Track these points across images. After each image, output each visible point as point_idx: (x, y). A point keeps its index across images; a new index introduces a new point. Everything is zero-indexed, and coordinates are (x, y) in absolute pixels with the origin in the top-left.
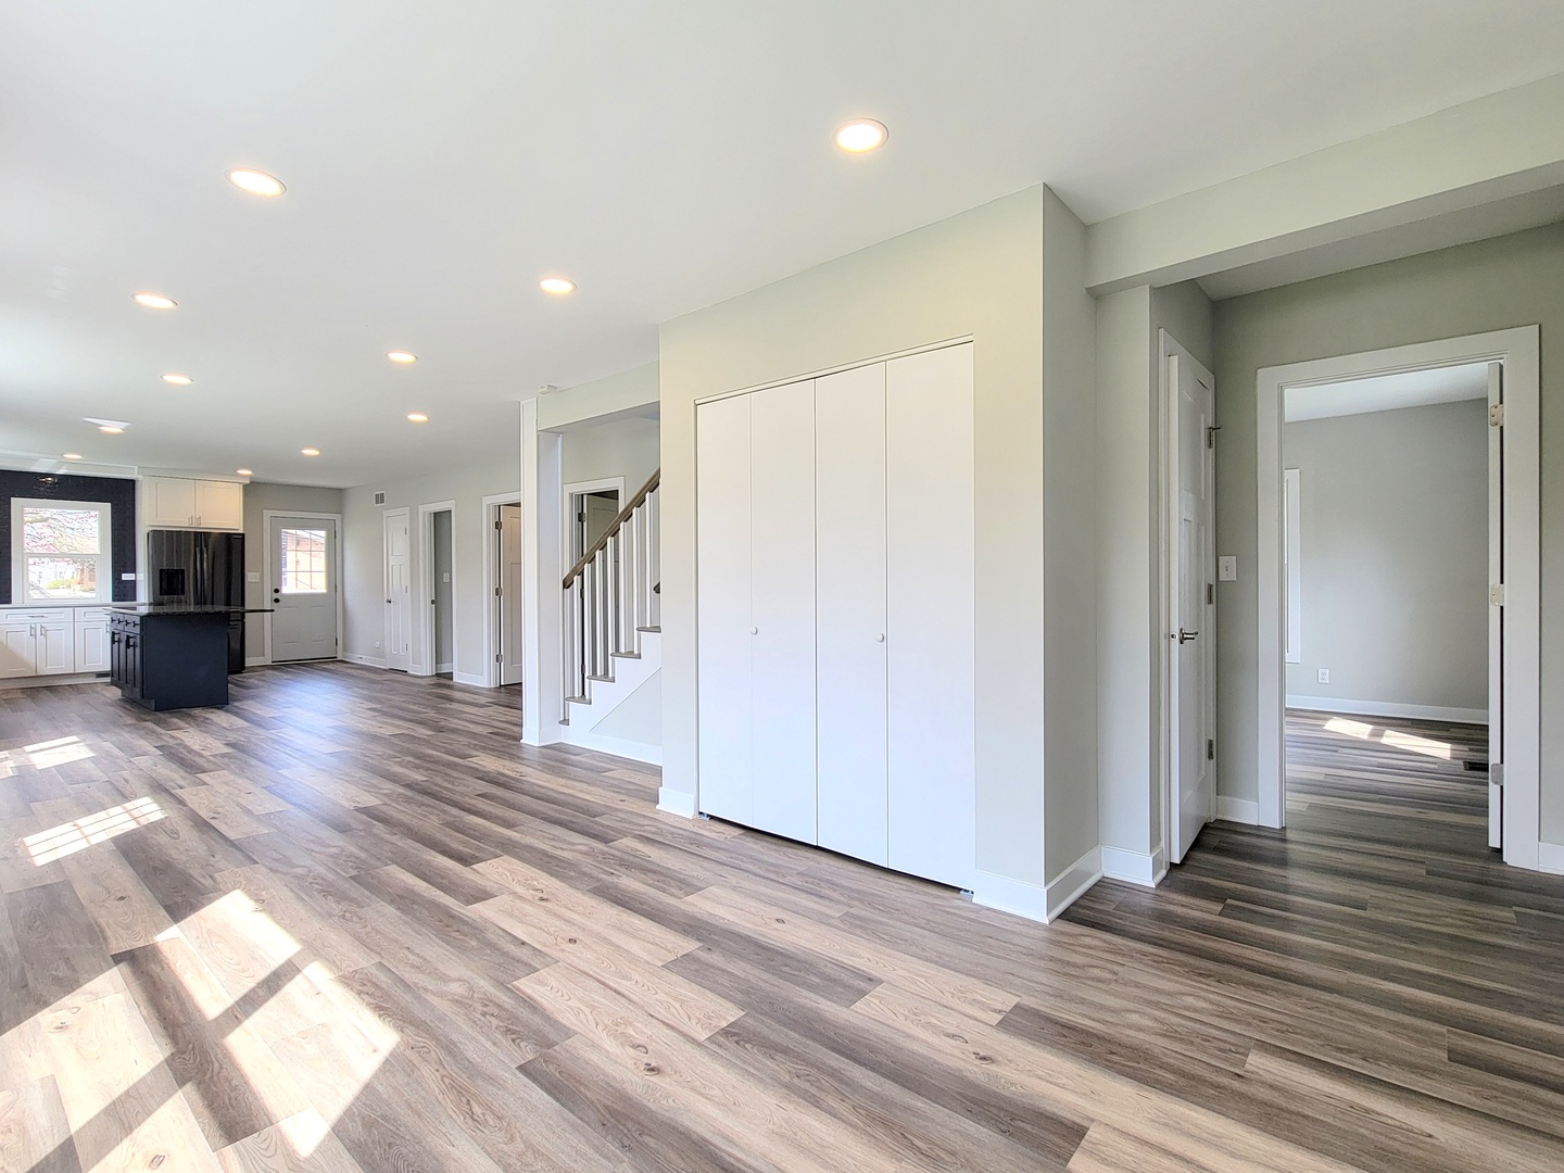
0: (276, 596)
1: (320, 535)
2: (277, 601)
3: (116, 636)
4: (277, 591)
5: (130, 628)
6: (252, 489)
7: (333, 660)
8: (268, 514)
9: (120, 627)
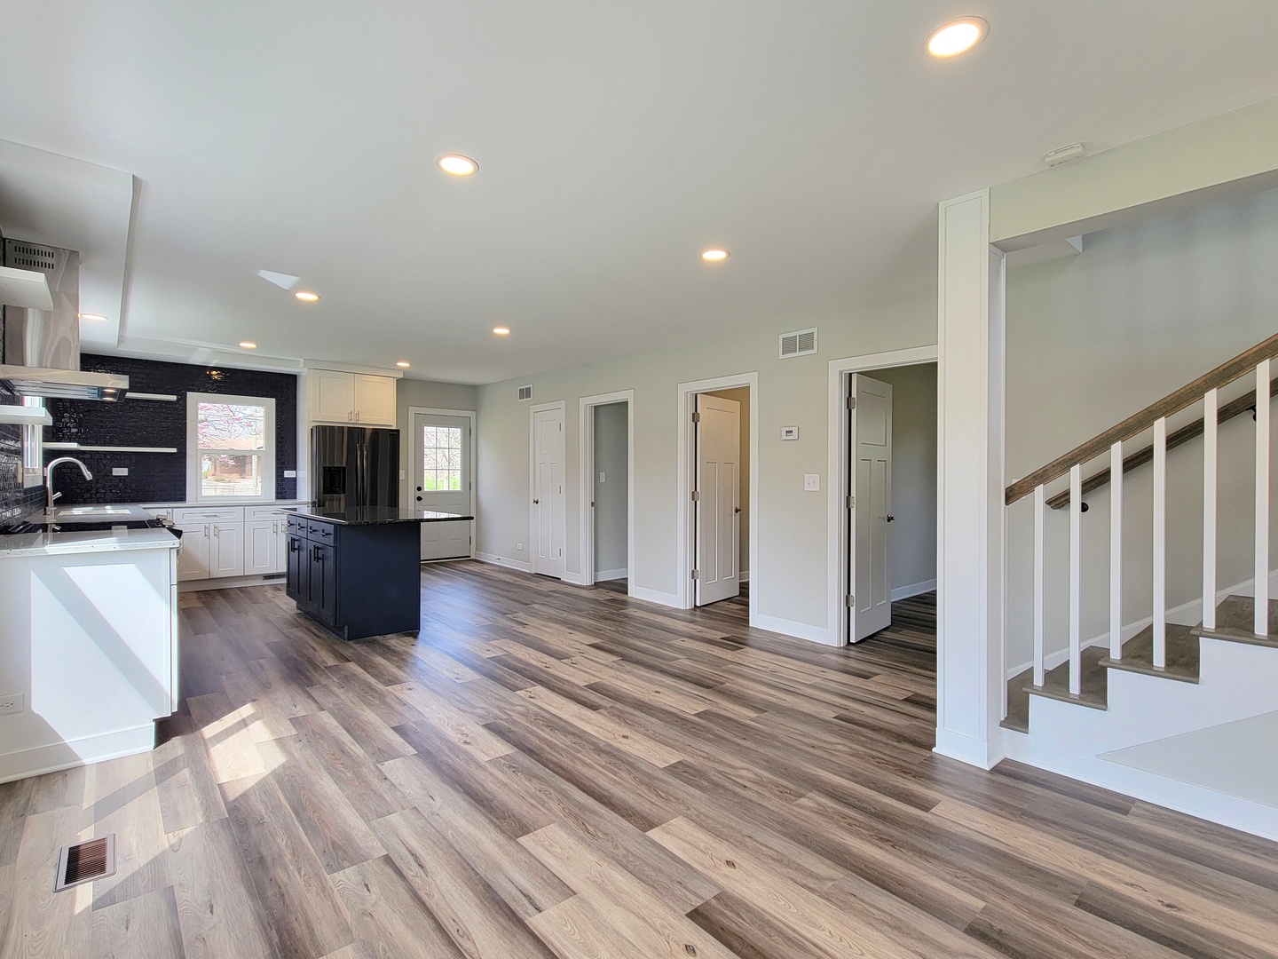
0: (419, 494)
1: (457, 432)
2: (419, 499)
3: (296, 544)
4: (419, 489)
5: (318, 537)
6: (403, 384)
7: (467, 559)
8: (412, 410)
9: (302, 533)
